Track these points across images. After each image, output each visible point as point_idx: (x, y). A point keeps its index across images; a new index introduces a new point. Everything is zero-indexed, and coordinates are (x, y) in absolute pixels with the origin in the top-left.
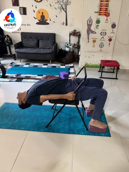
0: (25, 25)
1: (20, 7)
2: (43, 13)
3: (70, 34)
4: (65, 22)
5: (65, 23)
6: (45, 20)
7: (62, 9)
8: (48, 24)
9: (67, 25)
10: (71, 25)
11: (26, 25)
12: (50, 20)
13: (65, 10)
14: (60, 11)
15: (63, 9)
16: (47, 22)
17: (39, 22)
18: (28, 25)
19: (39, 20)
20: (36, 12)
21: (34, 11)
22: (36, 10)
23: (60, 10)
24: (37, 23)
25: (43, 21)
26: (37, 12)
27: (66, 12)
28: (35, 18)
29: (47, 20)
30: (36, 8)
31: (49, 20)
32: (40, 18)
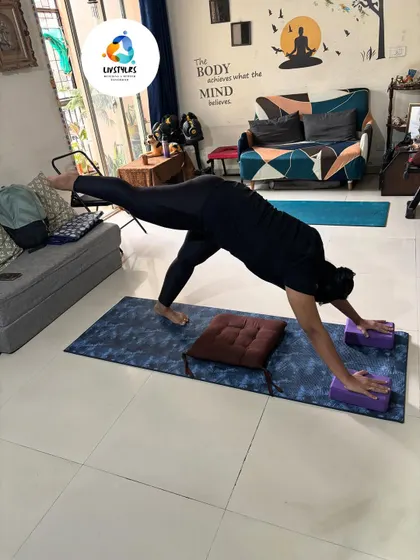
0: (246, 76)
1: (232, 24)
2: (301, 30)
3: (393, 88)
4: (376, 48)
5: (377, 52)
6: (307, 51)
7: (365, 6)
8: (318, 61)
9: (381, 55)
10: (398, 55)
11: (250, 76)
12: (326, 49)
13: (377, 8)
14: (359, 15)
15: (371, 6)
16: (315, 55)
17: (287, 59)
18: (255, 74)
19: (288, 55)
20: (279, 32)
21: (274, 27)
22: (281, 25)
23: (360, 10)
24: (284, 66)
25: (301, 56)
26: (285, 29)
27: (380, 13)
28: (277, 50)
29: (314, 51)
30: (281, 17)
31: (321, 48)
32: (291, 48)
